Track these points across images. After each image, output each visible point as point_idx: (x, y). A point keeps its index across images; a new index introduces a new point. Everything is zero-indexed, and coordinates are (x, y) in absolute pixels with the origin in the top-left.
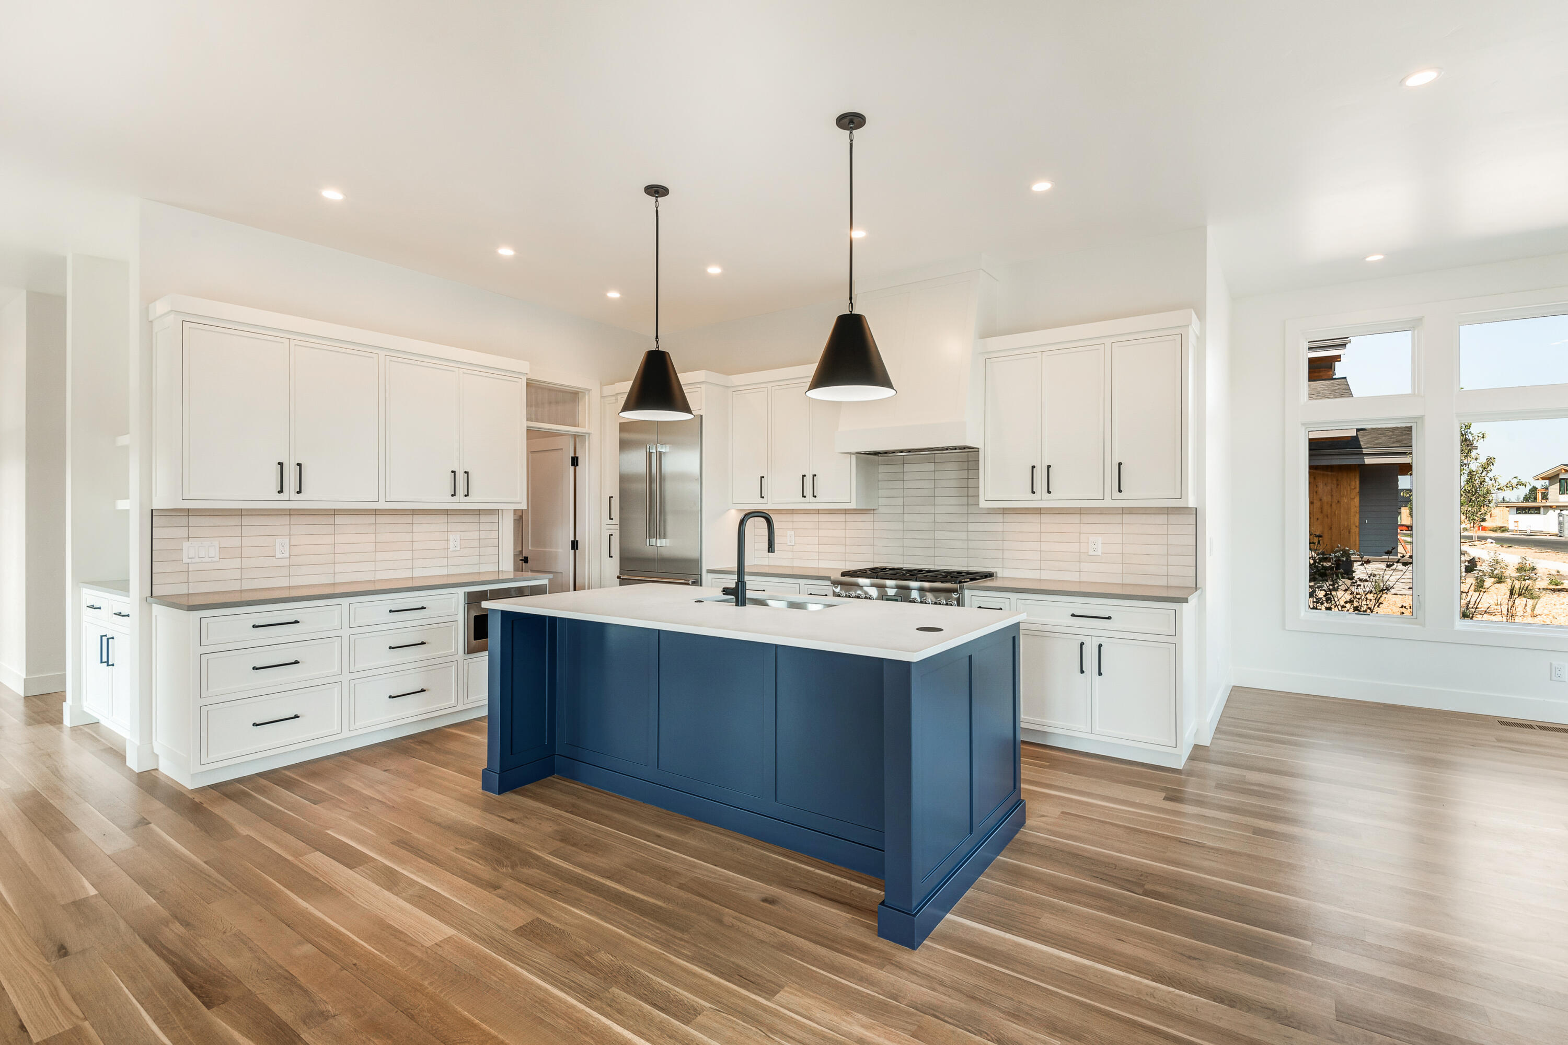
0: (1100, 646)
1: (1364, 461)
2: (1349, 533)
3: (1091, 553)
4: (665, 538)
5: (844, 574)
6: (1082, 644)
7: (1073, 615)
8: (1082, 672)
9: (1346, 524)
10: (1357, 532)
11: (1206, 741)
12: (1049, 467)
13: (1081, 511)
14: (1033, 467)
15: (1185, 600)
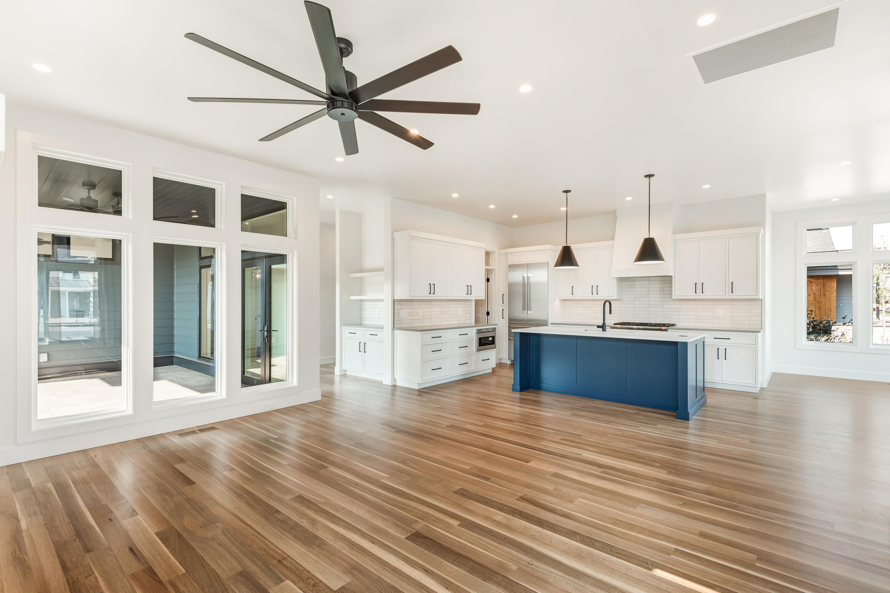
0: (726, 349)
1: (838, 273)
2: (831, 311)
3: (718, 316)
4: (530, 310)
5: (615, 324)
6: (718, 349)
7: (715, 338)
8: (718, 359)
9: (829, 307)
10: (835, 311)
11: (765, 386)
12: (703, 283)
13: (713, 300)
14: (696, 283)
15: (760, 332)
